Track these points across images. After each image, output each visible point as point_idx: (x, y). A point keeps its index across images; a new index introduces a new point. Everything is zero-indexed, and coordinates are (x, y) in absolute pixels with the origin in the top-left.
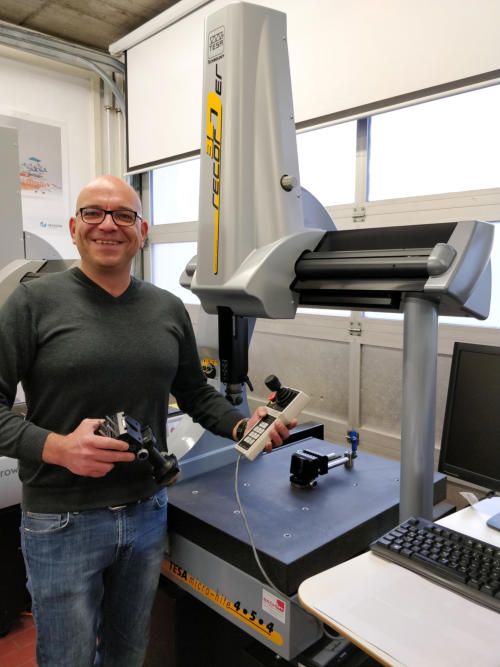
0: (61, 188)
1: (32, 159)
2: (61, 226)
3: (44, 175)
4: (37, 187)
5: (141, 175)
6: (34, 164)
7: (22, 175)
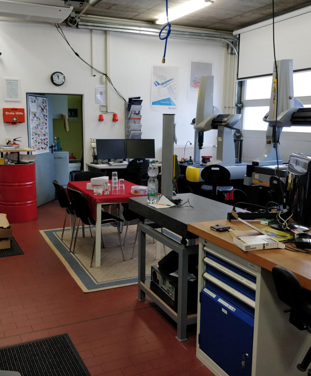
5: (242, 82)
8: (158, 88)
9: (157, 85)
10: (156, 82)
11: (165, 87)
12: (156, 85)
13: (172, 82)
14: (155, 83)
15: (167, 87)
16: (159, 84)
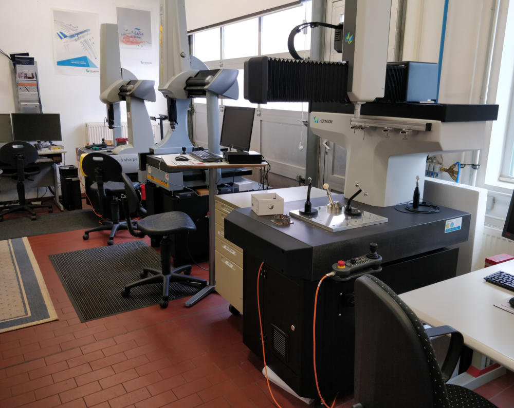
0: (151, 43)
1: (136, 29)
2: (151, 63)
3: (142, 37)
4: (138, 43)
5: (190, 37)
6: (137, 31)
7: (131, 37)
8: (64, 42)
9: (63, 37)
10: (61, 32)
11: (76, 40)
12: (61, 38)
13: (88, 34)
14: (59, 35)
15: (79, 41)
16: (65, 37)
